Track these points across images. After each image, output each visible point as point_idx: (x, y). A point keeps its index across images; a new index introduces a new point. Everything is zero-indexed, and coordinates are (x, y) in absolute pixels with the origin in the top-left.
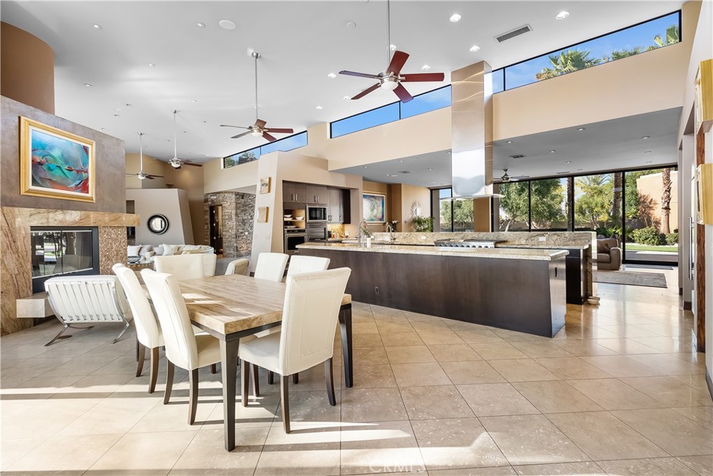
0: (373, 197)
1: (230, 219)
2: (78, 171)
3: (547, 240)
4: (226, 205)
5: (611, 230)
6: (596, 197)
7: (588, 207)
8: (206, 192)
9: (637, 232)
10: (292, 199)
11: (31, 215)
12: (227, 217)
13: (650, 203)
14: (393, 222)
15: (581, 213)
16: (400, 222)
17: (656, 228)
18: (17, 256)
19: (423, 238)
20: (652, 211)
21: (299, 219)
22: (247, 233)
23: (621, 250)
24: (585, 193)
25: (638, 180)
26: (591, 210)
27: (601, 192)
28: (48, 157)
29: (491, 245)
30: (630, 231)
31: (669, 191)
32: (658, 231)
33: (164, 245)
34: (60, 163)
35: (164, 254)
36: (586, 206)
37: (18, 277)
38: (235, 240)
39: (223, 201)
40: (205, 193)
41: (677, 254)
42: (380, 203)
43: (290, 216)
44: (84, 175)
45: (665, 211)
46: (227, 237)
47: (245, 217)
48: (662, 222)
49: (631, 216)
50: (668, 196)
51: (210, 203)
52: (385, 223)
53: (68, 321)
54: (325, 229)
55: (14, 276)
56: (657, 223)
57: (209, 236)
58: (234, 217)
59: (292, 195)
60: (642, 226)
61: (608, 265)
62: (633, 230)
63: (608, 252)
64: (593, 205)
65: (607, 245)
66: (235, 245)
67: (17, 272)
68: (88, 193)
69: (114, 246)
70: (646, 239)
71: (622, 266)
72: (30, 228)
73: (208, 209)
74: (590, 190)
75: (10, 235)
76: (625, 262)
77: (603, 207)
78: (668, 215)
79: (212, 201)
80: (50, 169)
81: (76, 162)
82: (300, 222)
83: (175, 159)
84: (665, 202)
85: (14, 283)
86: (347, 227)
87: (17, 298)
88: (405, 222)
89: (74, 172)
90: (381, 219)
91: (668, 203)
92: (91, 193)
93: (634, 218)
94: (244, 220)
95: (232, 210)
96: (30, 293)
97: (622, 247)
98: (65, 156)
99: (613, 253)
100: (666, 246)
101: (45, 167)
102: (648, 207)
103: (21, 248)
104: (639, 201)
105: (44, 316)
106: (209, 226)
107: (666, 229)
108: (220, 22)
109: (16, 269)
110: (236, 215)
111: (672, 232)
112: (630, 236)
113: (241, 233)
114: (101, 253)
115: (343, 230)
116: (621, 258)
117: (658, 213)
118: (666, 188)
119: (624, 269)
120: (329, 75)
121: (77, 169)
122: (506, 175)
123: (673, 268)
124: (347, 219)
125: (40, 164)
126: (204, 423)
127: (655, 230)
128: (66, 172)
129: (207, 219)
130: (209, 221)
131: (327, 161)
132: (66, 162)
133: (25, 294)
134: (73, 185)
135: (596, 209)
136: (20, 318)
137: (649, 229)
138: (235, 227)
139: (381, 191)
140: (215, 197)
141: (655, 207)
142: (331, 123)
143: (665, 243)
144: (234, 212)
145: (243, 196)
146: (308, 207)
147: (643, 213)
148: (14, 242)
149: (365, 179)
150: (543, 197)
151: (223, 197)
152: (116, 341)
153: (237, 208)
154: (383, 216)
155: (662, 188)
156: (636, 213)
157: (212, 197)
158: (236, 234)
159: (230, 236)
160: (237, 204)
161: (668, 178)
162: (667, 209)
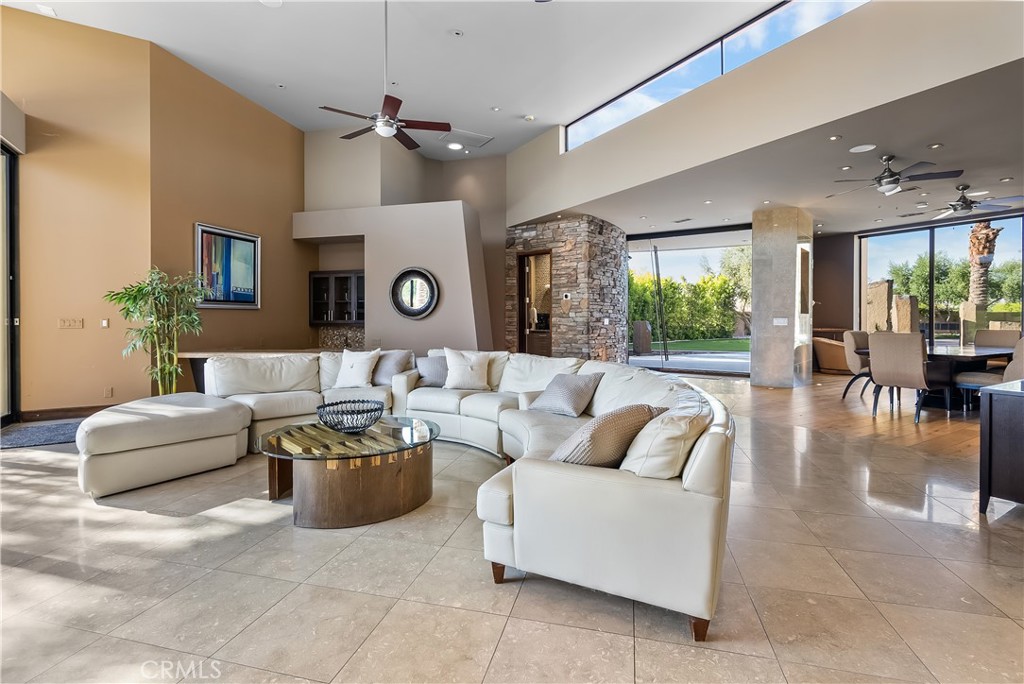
1: (573, 284)
4: (561, 249)
8: (511, 221)
12: (564, 280)
22: (606, 321)
38: (584, 337)
39: (554, 240)
40: (509, 224)
46: (563, 329)
47: (605, 282)
51: (520, 248)
58: (582, 278)
66: (586, 350)
73: (514, 262)
79: (526, 242)
94: (602, 289)
95: (578, 260)
106: (516, 302)
110: (590, 274)
113: (598, 320)
129: (510, 288)
130: (515, 293)
138: (584, 305)
140: (533, 233)
144: (582, 266)
145: (601, 227)
151: (555, 231)
153: (592, 257)
157: (526, 234)
158: (589, 329)
159: (570, 328)
160: (590, 246)
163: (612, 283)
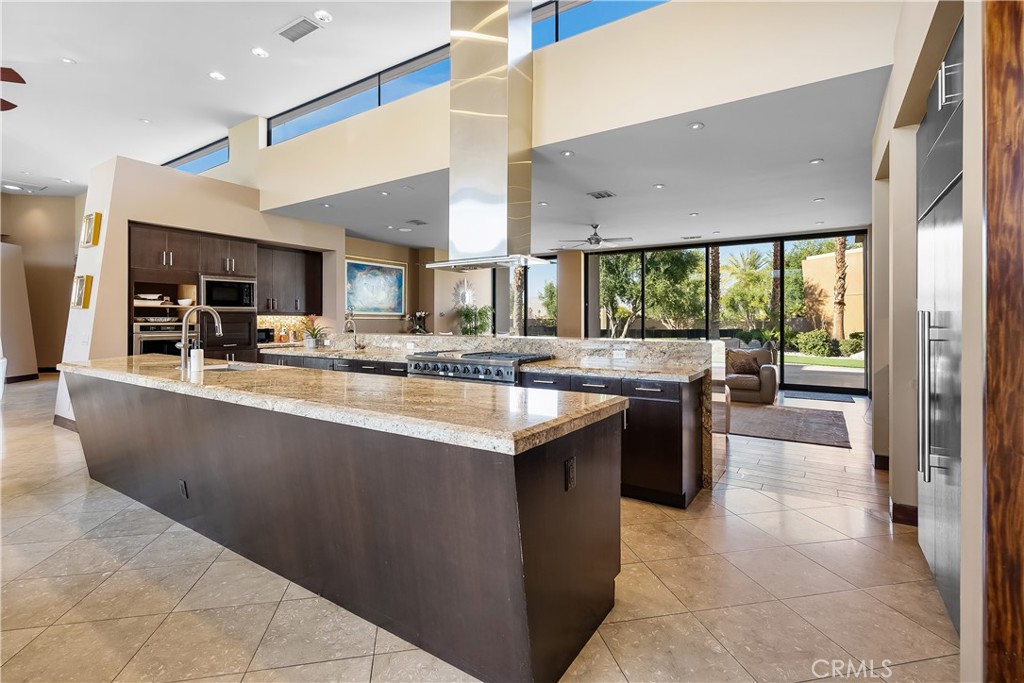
0: (379, 268)
3: (628, 354)
5: (768, 334)
6: (751, 286)
7: (742, 300)
9: (802, 337)
13: (820, 295)
14: (418, 314)
15: (733, 307)
16: (431, 314)
17: (827, 331)
20: (821, 307)
21: (181, 303)
23: (777, 369)
24: (738, 281)
25: (803, 262)
26: (746, 305)
27: (758, 279)
30: (793, 335)
31: (844, 279)
32: (829, 334)
36: (739, 298)
42: (392, 279)
43: (156, 296)
45: (838, 307)
48: (834, 322)
49: (794, 314)
50: (843, 286)
52: (404, 316)
56: (829, 324)
59: (161, 254)
60: (808, 327)
61: (757, 394)
62: (797, 333)
63: (757, 373)
64: (749, 299)
65: (755, 359)
70: (814, 347)
71: (779, 395)
74: (744, 276)
76: (784, 387)
77: (761, 301)
78: (842, 312)
84: (839, 293)
88: (442, 315)
90: (397, 309)
91: (843, 296)
93: (798, 316)
97: (779, 363)
99: (764, 374)
100: (840, 358)
102: (817, 300)
104: (807, 293)
107: (840, 334)
111: (847, 338)
112: (793, 342)
116: (778, 381)
117: (829, 310)
118: (840, 275)
119: (782, 401)
122: (596, 234)
123: (855, 399)
124: (313, 307)
127: (825, 334)
131: (258, 191)
135: (753, 304)
137: (818, 333)
139: (396, 258)
141: (825, 300)
142: (269, 120)
143: (838, 354)
146: (203, 279)
147: (810, 308)
149: (349, 234)
150: (676, 282)
154: (400, 304)
155: (835, 274)
156: (801, 309)
161: (842, 260)
162: (841, 303)
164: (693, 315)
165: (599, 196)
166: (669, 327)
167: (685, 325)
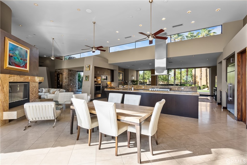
0: (120, 73)
1: (66, 79)
2: (24, 60)
3: (184, 88)
4: (64, 73)
7: (177, 78)
10: (97, 73)
11: (9, 77)
12: (64, 78)
14: (126, 81)
16: (128, 81)
18: (4, 94)
19: (143, 87)
21: (99, 80)
28: (14, 54)
29: (169, 90)
32: (198, 85)
33: (43, 89)
34: (18, 56)
35: (43, 92)
37: (4, 103)
40: (55, 69)
41: (209, 92)
42: (122, 75)
43: (96, 79)
44: (26, 61)
45: (200, 80)
48: (199, 83)
50: (201, 76)
51: (57, 73)
52: (123, 82)
53: (31, 120)
54: (107, 83)
55: (3, 102)
57: (56, 85)
59: (97, 72)
62: (192, 85)
66: (67, 88)
67: (4, 101)
68: (27, 69)
69: (34, 90)
72: (9, 83)
73: (56, 75)
75: (2, 85)
78: (201, 81)
80: (15, 59)
81: (23, 56)
82: (99, 81)
83: (53, 56)
85: (3, 105)
86: (112, 83)
87: (3, 111)
89: (23, 60)
90: (122, 80)
92: (28, 69)
94: (71, 79)
95: (66, 75)
96: (8, 109)
98: (20, 54)
101: (13, 58)
103: (6, 91)
105: (16, 119)
106: (57, 81)
108: (86, 10)
109: (4, 100)
110: (68, 77)
113: (70, 84)
114: (30, 92)
115: (111, 84)
117: (198, 79)
118: (201, 73)
120: (116, 32)
121: (24, 59)
124: (112, 80)
125: (12, 56)
126: (121, 155)
128: (20, 60)
130: (56, 80)
131: (108, 60)
132: (20, 56)
133: (6, 110)
134: (22, 65)
136: (5, 120)
138: (67, 82)
139: (122, 71)
140: (60, 71)
142: (109, 47)
143: (200, 89)
145: (71, 71)
146: (102, 76)
148: (3, 88)
149: (119, 67)
151: (63, 71)
152: (54, 127)
153: (68, 75)
154: (123, 79)
157: (58, 71)
158: (68, 85)
159: (65, 85)
160: (68, 73)
161: (201, 70)
162: (201, 79)
163: (73, 78)
164: (166, 81)
165: (169, 62)
166: (161, 84)
167: (164, 83)
